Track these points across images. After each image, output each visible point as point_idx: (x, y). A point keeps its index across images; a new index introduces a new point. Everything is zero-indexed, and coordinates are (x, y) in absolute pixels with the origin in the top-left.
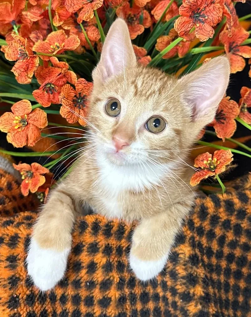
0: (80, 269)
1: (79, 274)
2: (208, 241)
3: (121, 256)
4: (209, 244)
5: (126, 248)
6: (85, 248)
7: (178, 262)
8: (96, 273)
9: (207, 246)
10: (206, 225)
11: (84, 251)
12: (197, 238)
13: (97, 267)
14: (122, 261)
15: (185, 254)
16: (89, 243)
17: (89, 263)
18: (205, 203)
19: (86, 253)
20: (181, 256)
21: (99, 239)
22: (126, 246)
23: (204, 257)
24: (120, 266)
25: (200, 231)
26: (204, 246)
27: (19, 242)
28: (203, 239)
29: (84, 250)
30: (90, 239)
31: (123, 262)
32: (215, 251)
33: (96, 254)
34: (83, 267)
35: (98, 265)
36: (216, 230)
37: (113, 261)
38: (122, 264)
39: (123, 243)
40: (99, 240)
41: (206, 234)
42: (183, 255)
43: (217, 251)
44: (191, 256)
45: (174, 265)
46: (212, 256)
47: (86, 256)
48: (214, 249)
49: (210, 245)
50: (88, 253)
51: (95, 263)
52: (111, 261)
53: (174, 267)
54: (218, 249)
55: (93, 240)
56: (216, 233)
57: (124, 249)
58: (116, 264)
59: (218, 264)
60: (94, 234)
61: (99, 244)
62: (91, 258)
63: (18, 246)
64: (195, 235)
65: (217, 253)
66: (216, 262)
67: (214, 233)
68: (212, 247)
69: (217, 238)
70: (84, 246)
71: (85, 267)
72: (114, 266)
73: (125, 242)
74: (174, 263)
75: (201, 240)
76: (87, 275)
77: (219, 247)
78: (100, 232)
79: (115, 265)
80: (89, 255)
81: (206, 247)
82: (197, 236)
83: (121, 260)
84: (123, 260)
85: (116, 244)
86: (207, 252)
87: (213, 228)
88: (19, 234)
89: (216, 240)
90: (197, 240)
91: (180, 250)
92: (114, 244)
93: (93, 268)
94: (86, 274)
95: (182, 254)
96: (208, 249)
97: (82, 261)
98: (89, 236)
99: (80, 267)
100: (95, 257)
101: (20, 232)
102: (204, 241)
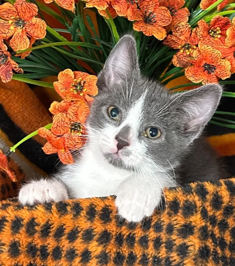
0: (74, 257)
1: (73, 262)
2: (220, 231)
3: (121, 246)
4: (221, 235)
5: (127, 236)
6: (80, 235)
7: (187, 255)
8: (90, 263)
9: (220, 236)
10: (219, 215)
11: (79, 238)
12: (210, 228)
13: (91, 256)
14: (121, 253)
15: (195, 246)
16: (84, 229)
17: (84, 251)
18: (219, 191)
19: (81, 240)
20: (191, 248)
21: (95, 225)
22: (127, 234)
23: (218, 248)
24: (119, 258)
25: (213, 220)
26: (217, 236)
27: (5, 225)
28: (216, 228)
29: (79, 236)
30: (86, 225)
31: (123, 253)
32: (228, 243)
33: (90, 242)
34: (77, 255)
35: (92, 254)
36: (229, 221)
37: (110, 251)
38: (122, 255)
39: (124, 230)
40: (94, 227)
41: (218, 224)
42: (193, 247)
43: (230, 242)
44: (201, 248)
45: (182, 258)
46: (226, 248)
47: (81, 243)
48: (227, 240)
49: (223, 235)
50: (83, 240)
51: (89, 251)
52: (107, 251)
53: (181, 261)
54: (231, 240)
55: (89, 226)
56: (229, 224)
57: (125, 237)
58: (114, 256)
59: (232, 257)
60: (89, 219)
61: (94, 230)
62: (85, 246)
63: (4, 230)
64: (208, 224)
65: (230, 245)
66: (230, 254)
67: (227, 223)
68: (224, 238)
69: (230, 229)
70: (80, 232)
71: (79, 255)
72: (110, 259)
73: (125, 229)
74: (182, 256)
75: (214, 230)
76: (81, 264)
77: (232, 238)
78: (97, 217)
79: (112, 258)
80: (83, 242)
81: (218, 237)
82: (210, 225)
83: (121, 251)
84: (122, 251)
85: (116, 231)
86: (220, 243)
87: (226, 219)
88: (7, 217)
89: (229, 231)
90: (210, 230)
91: (189, 241)
92: (113, 231)
93: (87, 257)
94: (79, 262)
95: (192, 245)
96: (221, 240)
97: (76, 248)
98: (85, 220)
99: (74, 255)
100: (90, 245)
101: (8, 215)
102: (216, 231)
